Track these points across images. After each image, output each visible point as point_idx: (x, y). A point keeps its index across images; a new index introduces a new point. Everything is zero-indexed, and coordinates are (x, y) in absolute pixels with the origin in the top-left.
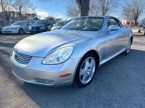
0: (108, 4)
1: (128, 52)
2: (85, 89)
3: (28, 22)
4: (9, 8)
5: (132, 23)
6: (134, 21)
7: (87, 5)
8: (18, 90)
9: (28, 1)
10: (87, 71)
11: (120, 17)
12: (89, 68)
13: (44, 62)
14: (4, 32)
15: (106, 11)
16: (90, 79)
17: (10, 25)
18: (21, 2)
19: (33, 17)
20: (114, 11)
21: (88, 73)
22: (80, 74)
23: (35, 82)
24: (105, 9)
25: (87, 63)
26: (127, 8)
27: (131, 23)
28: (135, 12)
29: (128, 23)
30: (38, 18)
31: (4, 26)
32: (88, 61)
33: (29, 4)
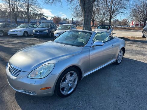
0: (115, 5)
1: (119, 62)
2: (66, 98)
3: (33, 25)
4: (17, 8)
5: (141, 25)
6: (143, 23)
7: (90, 9)
8: (11, 96)
9: (36, 2)
10: (69, 83)
11: (128, 18)
12: (71, 81)
13: (29, 76)
14: (10, 34)
15: (113, 12)
16: (73, 90)
17: (16, 28)
18: (29, 2)
19: (40, 17)
20: (122, 12)
21: (70, 85)
22: (60, 86)
23: (22, 91)
24: (112, 10)
25: (68, 77)
26: (135, 10)
27: (139, 24)
28: (144, 13)
29: (137, 25)
30: (45, 18)
31: (11, 28)
32: (70, 75)
33: (37, 4)
